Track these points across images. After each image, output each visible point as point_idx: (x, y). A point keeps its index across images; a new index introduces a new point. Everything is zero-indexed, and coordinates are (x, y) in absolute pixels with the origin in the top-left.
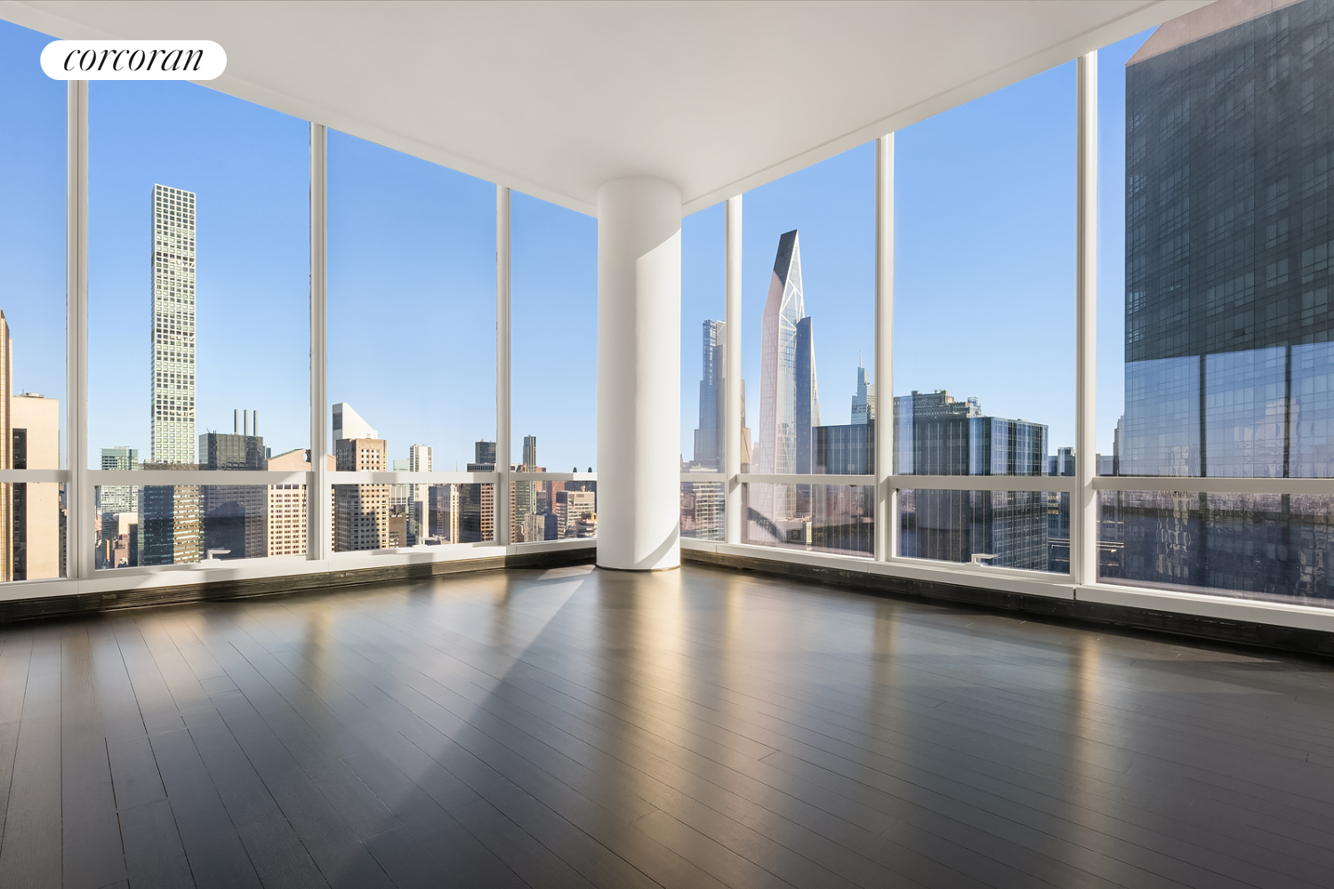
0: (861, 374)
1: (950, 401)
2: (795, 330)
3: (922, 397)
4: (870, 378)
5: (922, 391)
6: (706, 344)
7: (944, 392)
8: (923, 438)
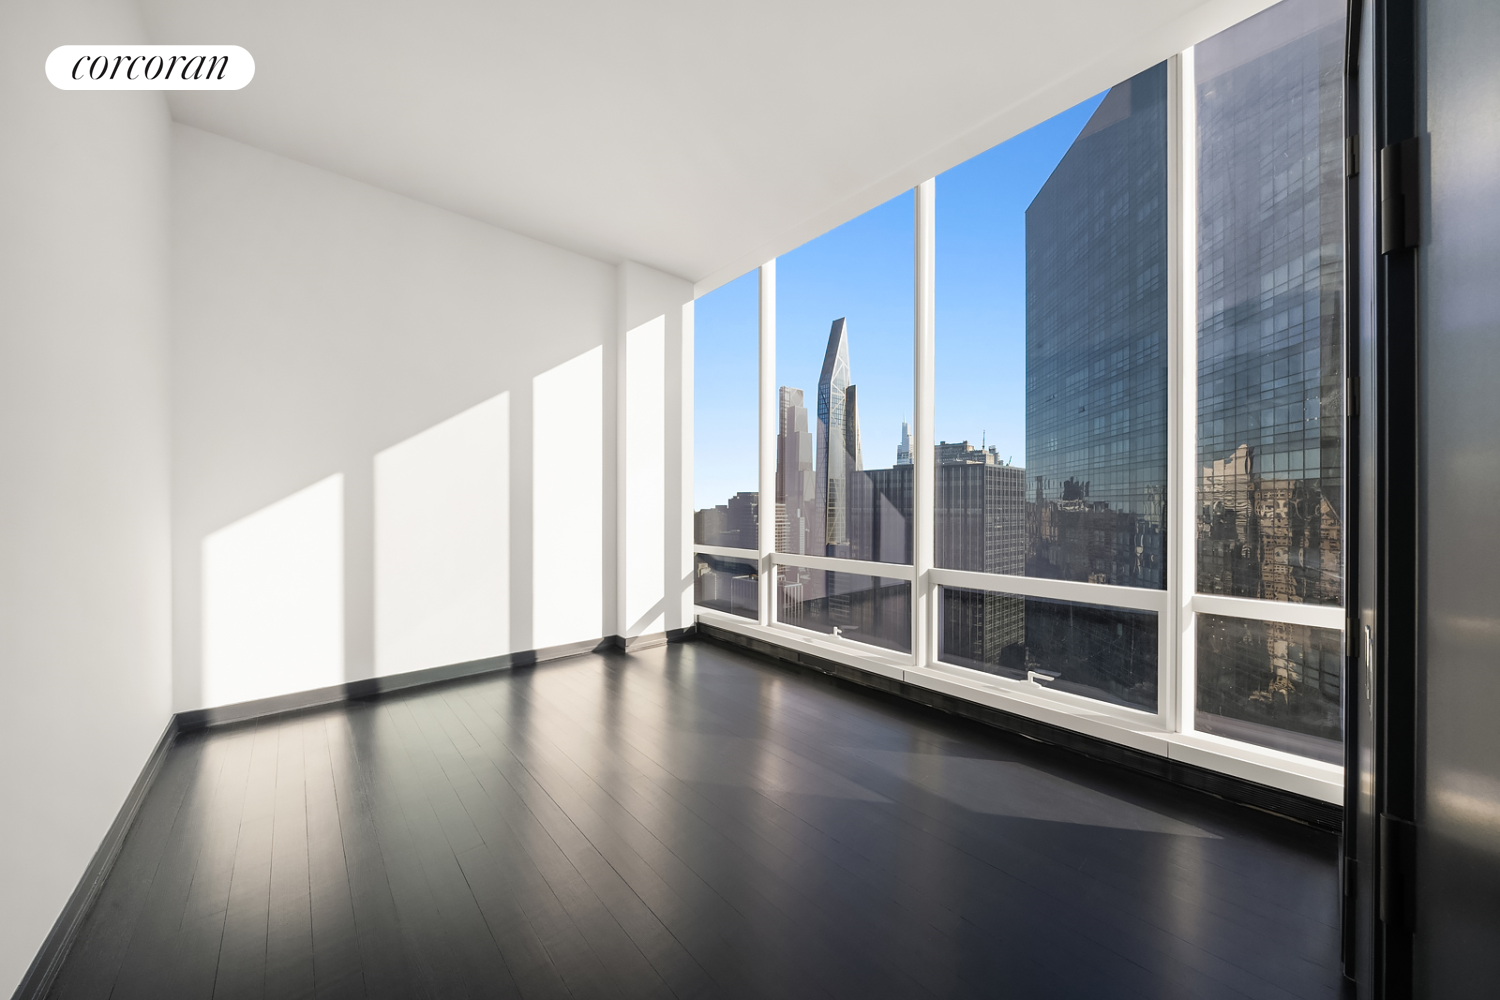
0: (905, 429)
1: (970, 449)
2: (845, 395)
3: (948, 446)
4: (911, 431)
5: (949, 442)
6: (782, 405)
7: (966, 442)
8: (948, 479)
